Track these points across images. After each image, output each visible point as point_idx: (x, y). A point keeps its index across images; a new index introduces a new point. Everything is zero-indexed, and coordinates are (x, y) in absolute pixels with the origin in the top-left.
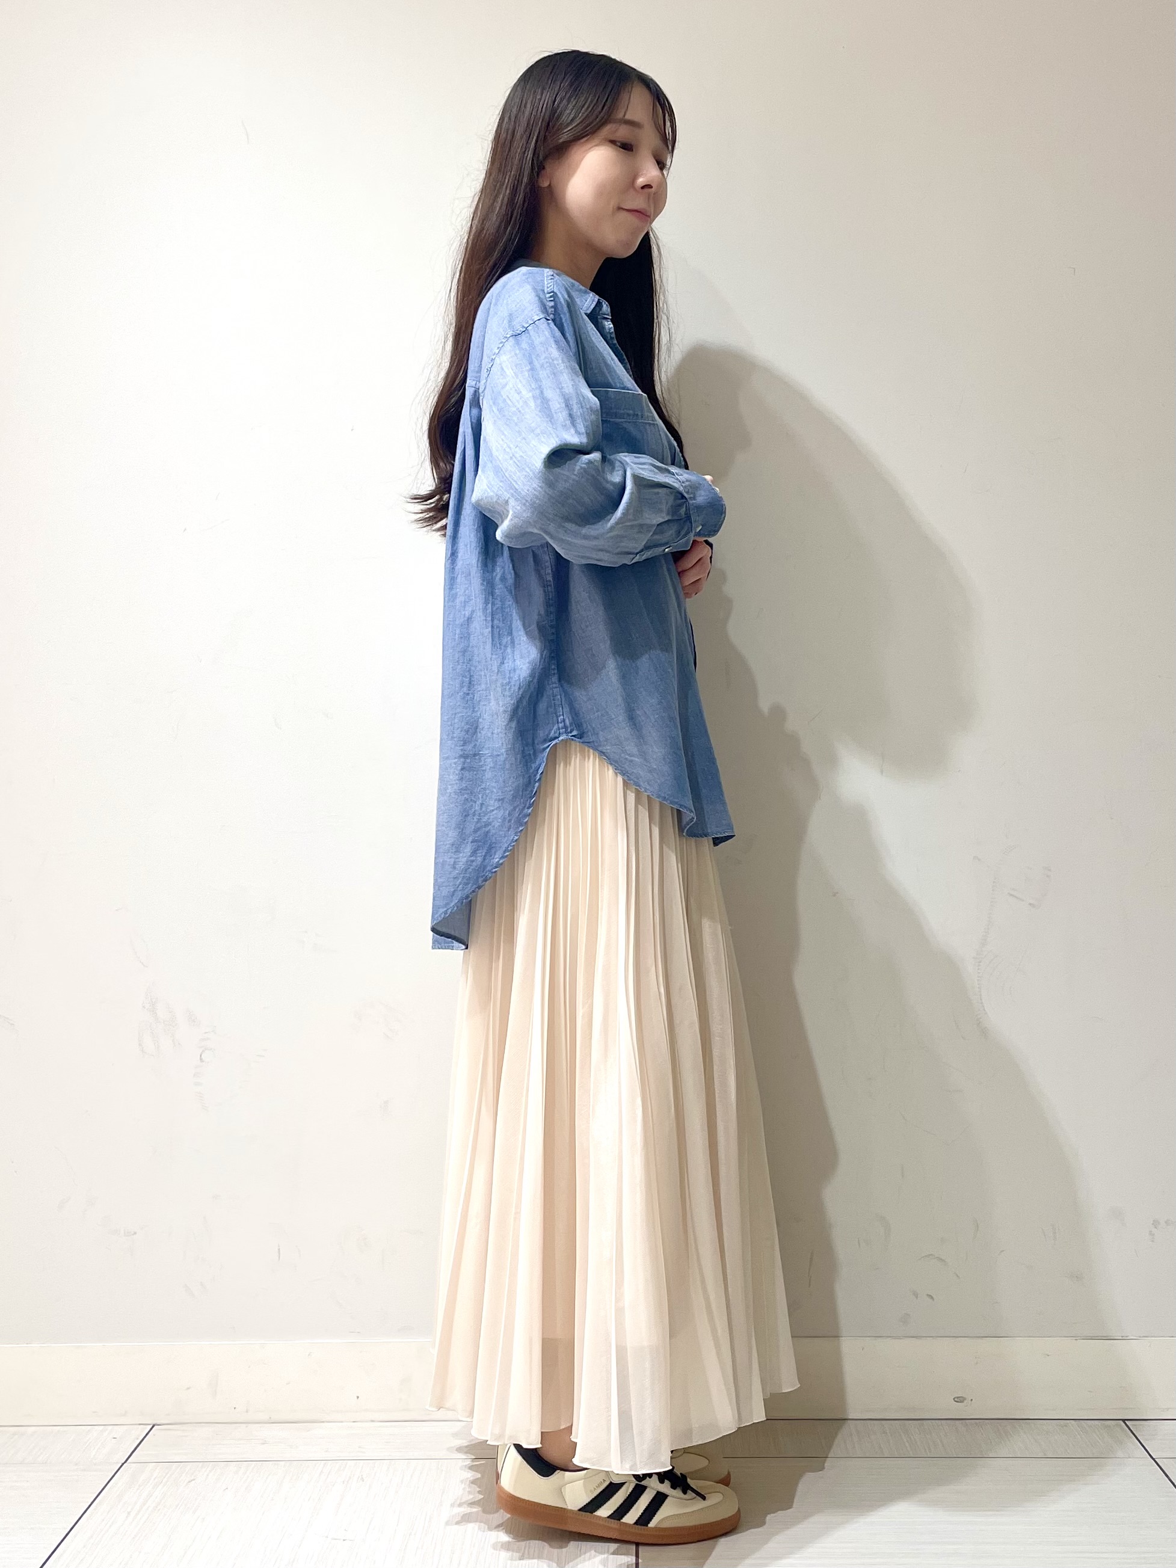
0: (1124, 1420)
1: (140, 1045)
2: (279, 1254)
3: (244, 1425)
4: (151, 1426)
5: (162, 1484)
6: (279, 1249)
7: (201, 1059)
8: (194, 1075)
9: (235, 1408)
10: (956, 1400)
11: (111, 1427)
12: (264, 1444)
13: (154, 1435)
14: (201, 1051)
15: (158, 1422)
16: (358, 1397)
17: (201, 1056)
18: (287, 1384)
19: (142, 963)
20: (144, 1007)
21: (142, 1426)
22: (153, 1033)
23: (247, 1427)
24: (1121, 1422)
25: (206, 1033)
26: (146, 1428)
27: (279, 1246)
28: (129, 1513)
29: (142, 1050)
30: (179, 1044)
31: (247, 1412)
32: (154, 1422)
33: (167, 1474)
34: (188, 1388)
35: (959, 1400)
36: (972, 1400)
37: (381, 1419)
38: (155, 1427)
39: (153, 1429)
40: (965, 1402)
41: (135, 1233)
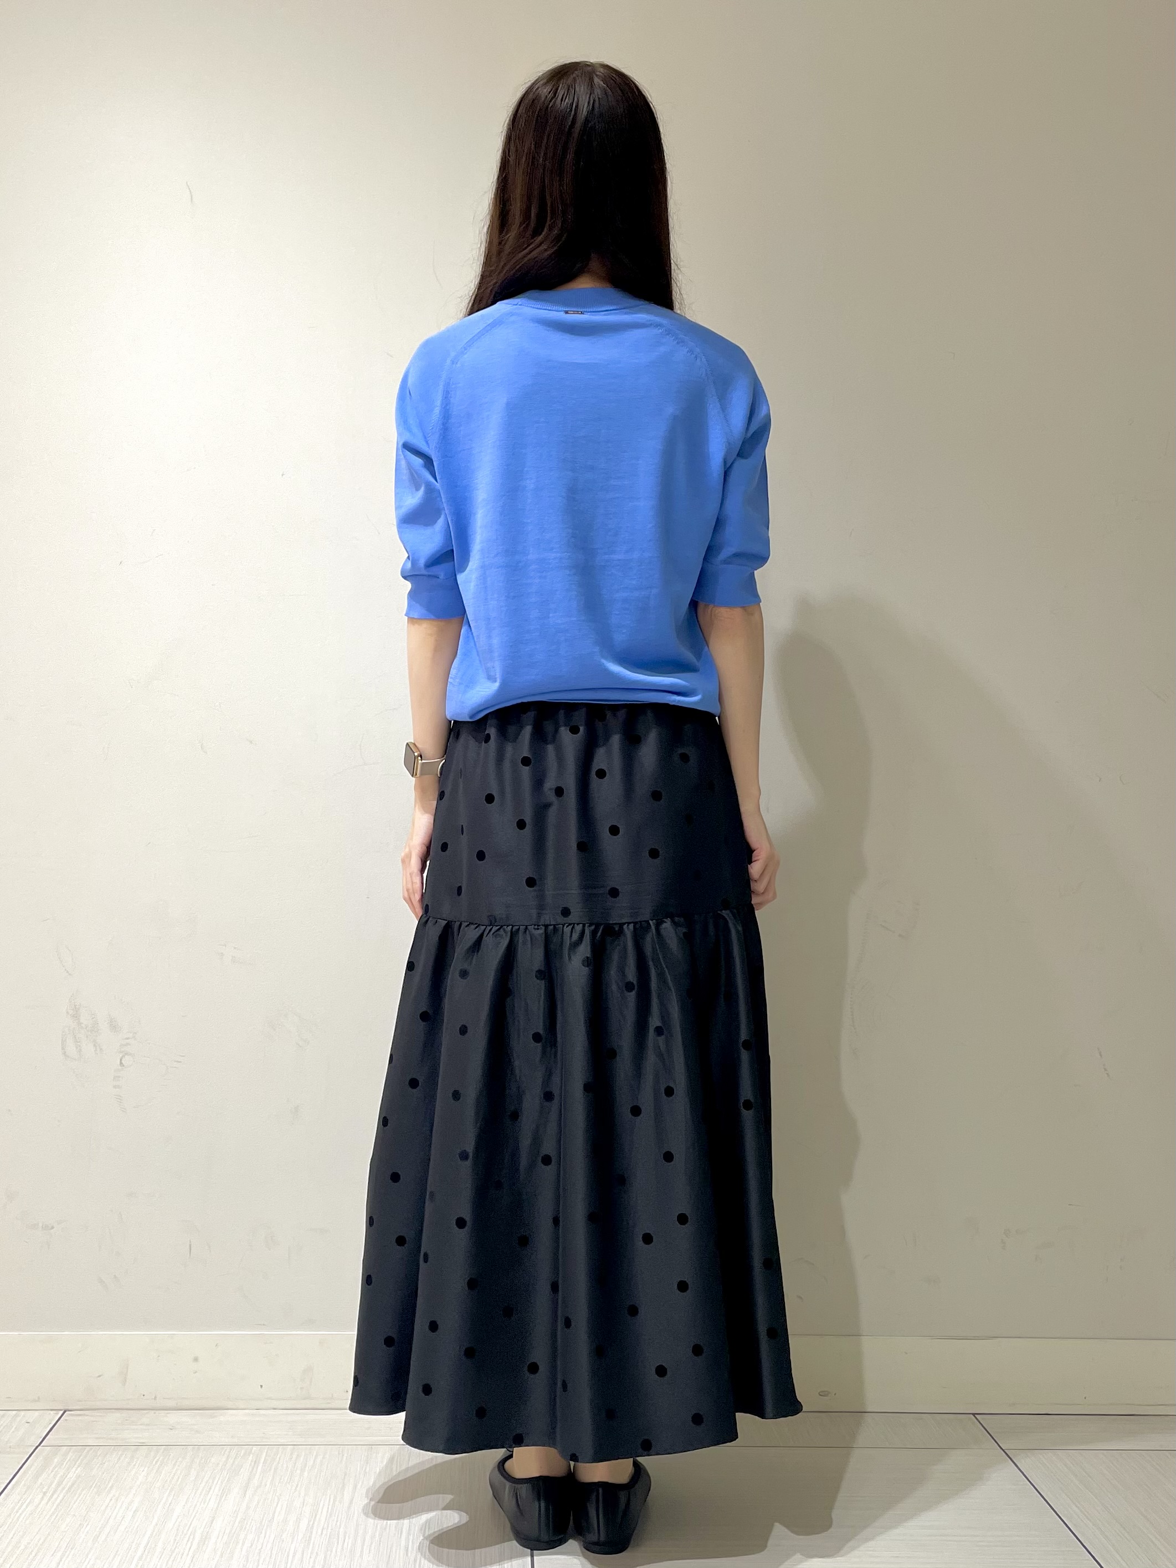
0: (974, 1414)
1: (63, 1049)
2: (190, 1249)
3: (153, 1412)
4: (62, 1412)
5: (76, 1466)
6: (190, 1246)
7: (121, 1063)
8: (116, 1078)
9: (144, 1395)
10: (821, 1394)
11: (22, 1413)
12: (171, 1429)
13: (66, 1420)
14: (121, 1056)
15: (70, 1408)
16: (261, 1386)
17: (121, 1060)
18: (196, 1372)
19: (67, 972)
20: (67, 1012)
21: (55, 1412)
22: (75, 1038)
23: (155, 1413)
24: (972, 1416)
25: (127, 1039)
26: (58, 1414)
27: (190, 1242)
28: (45, 1493)
29: (64, 1053)
30: (101, 1049)
31: (155, 1398)
32: (66, 1408)
33: (79, 1458)
34: (99, 1376)
35: (823, 1394)
36: (835, 1394)
37: (283, 1407)
38: (67, 1413)
39: (66, 1413)
40: (830, 1395)
41: (53, 1228)
